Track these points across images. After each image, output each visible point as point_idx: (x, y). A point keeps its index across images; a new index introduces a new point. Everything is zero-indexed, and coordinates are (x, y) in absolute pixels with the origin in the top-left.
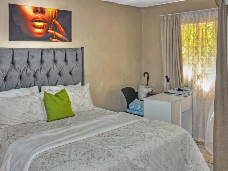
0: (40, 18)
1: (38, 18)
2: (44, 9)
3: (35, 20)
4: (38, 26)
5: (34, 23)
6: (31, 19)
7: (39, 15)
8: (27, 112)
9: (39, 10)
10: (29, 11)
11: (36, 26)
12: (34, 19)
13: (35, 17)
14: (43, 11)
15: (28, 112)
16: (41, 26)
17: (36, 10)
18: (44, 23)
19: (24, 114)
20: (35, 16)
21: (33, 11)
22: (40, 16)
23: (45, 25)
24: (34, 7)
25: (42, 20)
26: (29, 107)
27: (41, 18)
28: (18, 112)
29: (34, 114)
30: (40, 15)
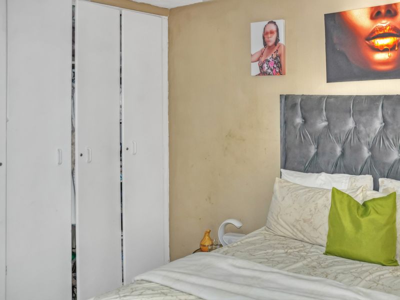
0: (385, 29)
1: (381, 29)
2: (394, 6)
3: (374, 35)
4: (382, 46)
5: (373, 41)
6: (366, 34)
7: (384, 23)
8: (303, 219)
9: (383, 11)
10: (362, 19)
11: (377, 46)
12: (373, 32)
13: (374, 29)
14: (393, 12)
15: (305, 221)
16: (387, 45)
17: (376, 14)
18: (395, 38)
19: (298, 221)
20: (375, 26)
21: (369, 16)
22: (384, 25)
23: (398, 41)
24: (372, 8)
25: (391, 31)
26: (311, 211)
27: (388, 28)
28: (290, 215)
29: (314, 229)
30: (384, 21)
